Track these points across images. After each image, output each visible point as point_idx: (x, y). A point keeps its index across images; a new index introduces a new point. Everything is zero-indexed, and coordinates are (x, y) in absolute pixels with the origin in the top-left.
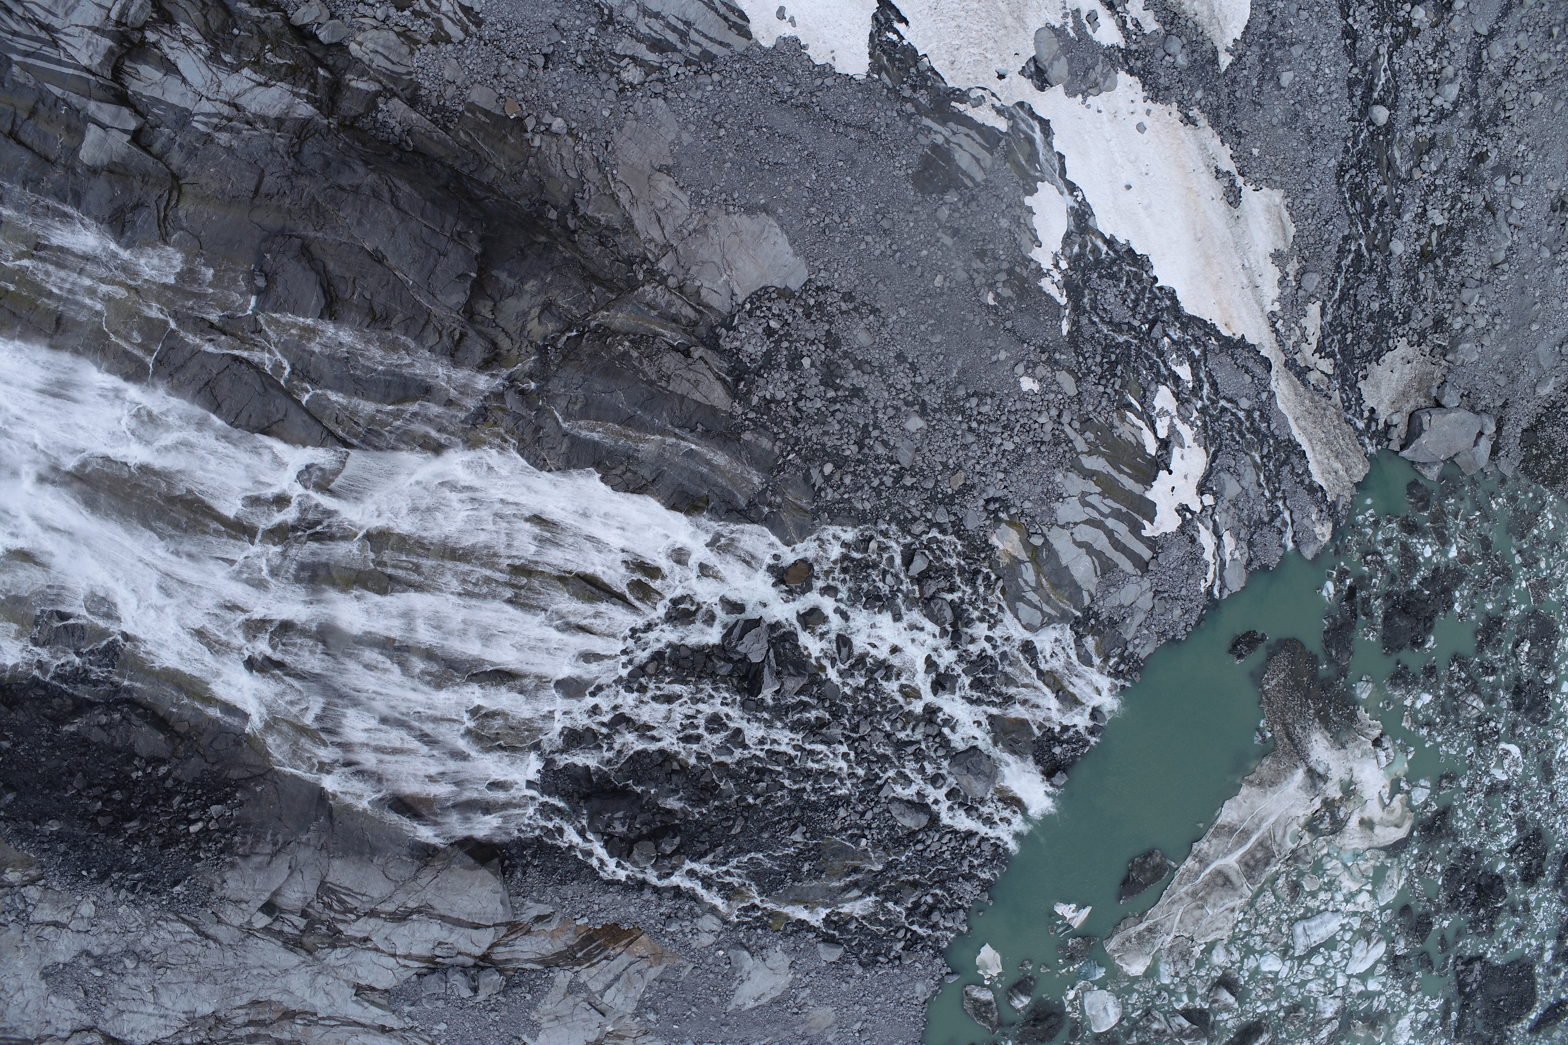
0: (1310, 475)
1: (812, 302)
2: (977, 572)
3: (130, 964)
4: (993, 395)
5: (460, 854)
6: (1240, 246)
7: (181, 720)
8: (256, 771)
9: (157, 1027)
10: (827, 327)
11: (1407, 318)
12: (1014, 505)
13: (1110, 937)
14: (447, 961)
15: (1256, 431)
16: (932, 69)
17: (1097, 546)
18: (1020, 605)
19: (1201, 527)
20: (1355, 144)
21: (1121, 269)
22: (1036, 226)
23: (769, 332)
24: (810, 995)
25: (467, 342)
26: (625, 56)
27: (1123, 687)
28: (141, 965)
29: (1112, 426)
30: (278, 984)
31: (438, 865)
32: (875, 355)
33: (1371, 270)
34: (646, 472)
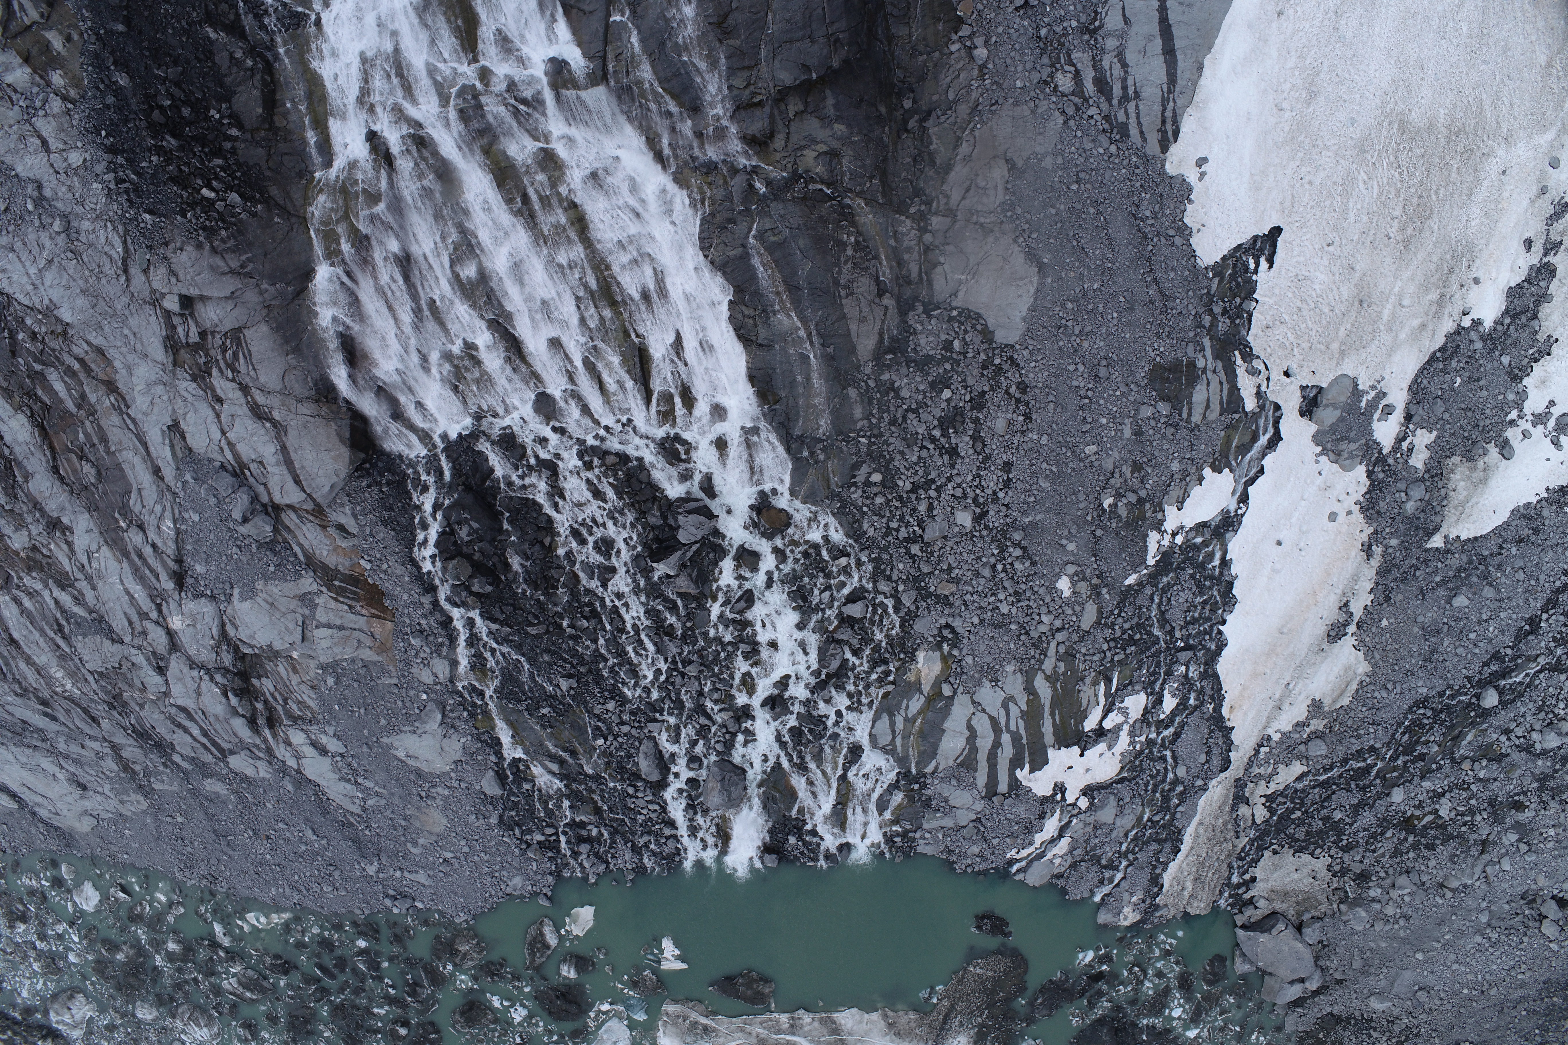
0: (1165, 869)
1: (997, 361)
2: (885, 662)
3: (57, 225)
4: (1034, 564)
5: (346, 422)
6: (1301, 670)
7: (286, 114)
8: (290, 207)
9: (22, 287)
10: (986, 389)
11: (1347, 849)
12: (960, 650)
14: (251, 480)
15: (1166, 799)
16: (1250, 315)
17: (979, 742)
18: (885, 718)
19: (1057, 815)
20: (1452, 697)
21: (1211, 588)
22: (1192, 493)
23: (948, 346)
24: (444, 796)
25: (758, 112)
26: (1074, 65)
27: (882, 853)
28: (63, 236)
29: (1082, 679)
30: (130, 357)
31: (324, 410)
32: (994, 445)
33: (1363, 789)
34: (763, 334)
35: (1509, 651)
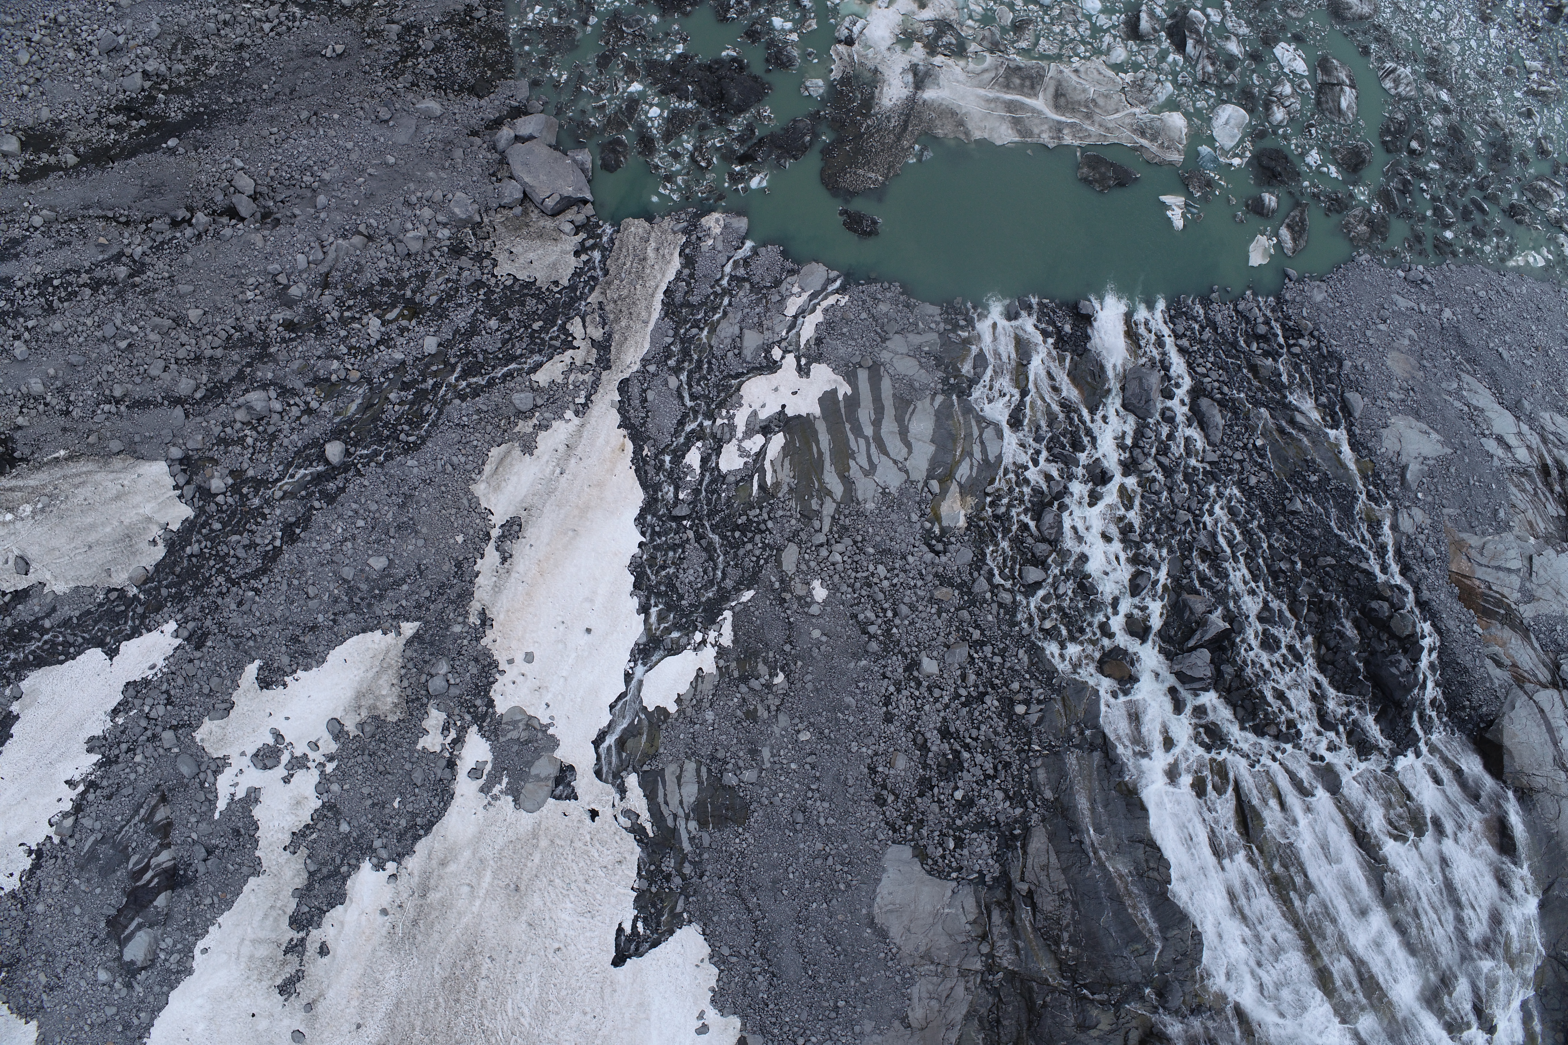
0: (679, 273)
1: (910, 828)
2: (996, 517)
4: (854, 616)
5: (1507, 770)
6: (549, 489)
10: (919, 800)
11: (478, 284)
12: (922, 527)
13: (1171, 164)
15: (686, 354)
16: (639, 874)
17: (895, 427)
18: (992, 458)
19: (803, 342)
20: (376, 453)
21: (659, 583)
22: (688, 686)
23: (960, 843)
24: (1393, 391)
27: (975, 309)
29: (791, 490)
32: (905, 740)
33: (468, 353)
34: (1140, 853)
35: (317, 504)
